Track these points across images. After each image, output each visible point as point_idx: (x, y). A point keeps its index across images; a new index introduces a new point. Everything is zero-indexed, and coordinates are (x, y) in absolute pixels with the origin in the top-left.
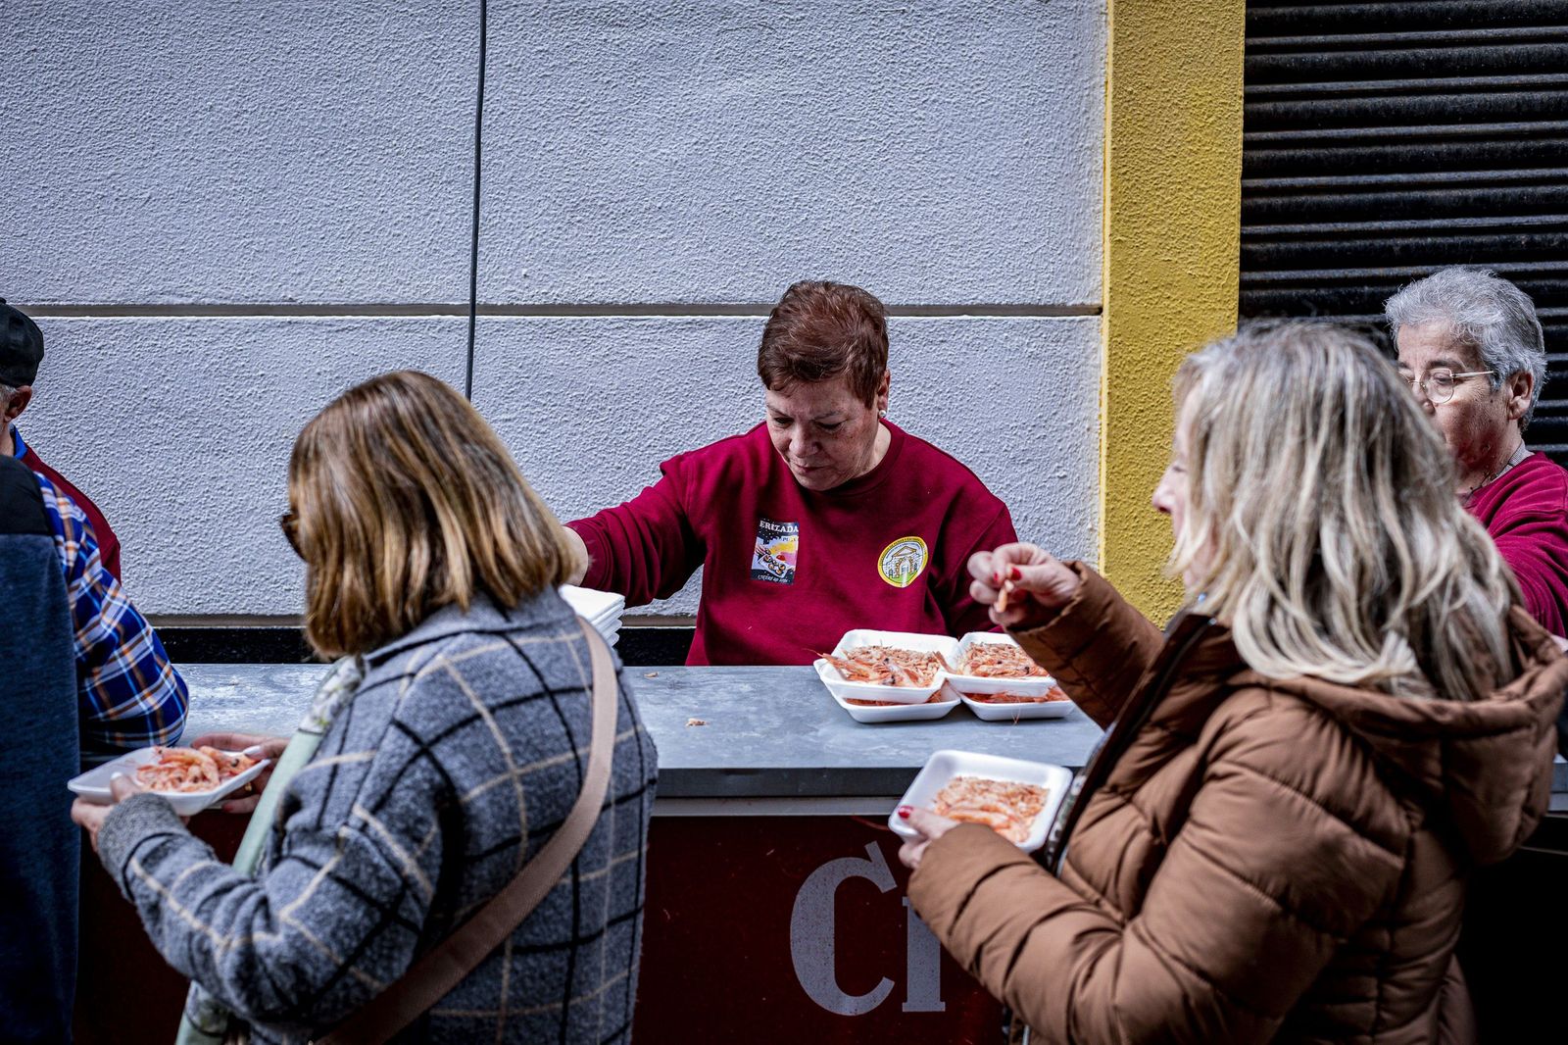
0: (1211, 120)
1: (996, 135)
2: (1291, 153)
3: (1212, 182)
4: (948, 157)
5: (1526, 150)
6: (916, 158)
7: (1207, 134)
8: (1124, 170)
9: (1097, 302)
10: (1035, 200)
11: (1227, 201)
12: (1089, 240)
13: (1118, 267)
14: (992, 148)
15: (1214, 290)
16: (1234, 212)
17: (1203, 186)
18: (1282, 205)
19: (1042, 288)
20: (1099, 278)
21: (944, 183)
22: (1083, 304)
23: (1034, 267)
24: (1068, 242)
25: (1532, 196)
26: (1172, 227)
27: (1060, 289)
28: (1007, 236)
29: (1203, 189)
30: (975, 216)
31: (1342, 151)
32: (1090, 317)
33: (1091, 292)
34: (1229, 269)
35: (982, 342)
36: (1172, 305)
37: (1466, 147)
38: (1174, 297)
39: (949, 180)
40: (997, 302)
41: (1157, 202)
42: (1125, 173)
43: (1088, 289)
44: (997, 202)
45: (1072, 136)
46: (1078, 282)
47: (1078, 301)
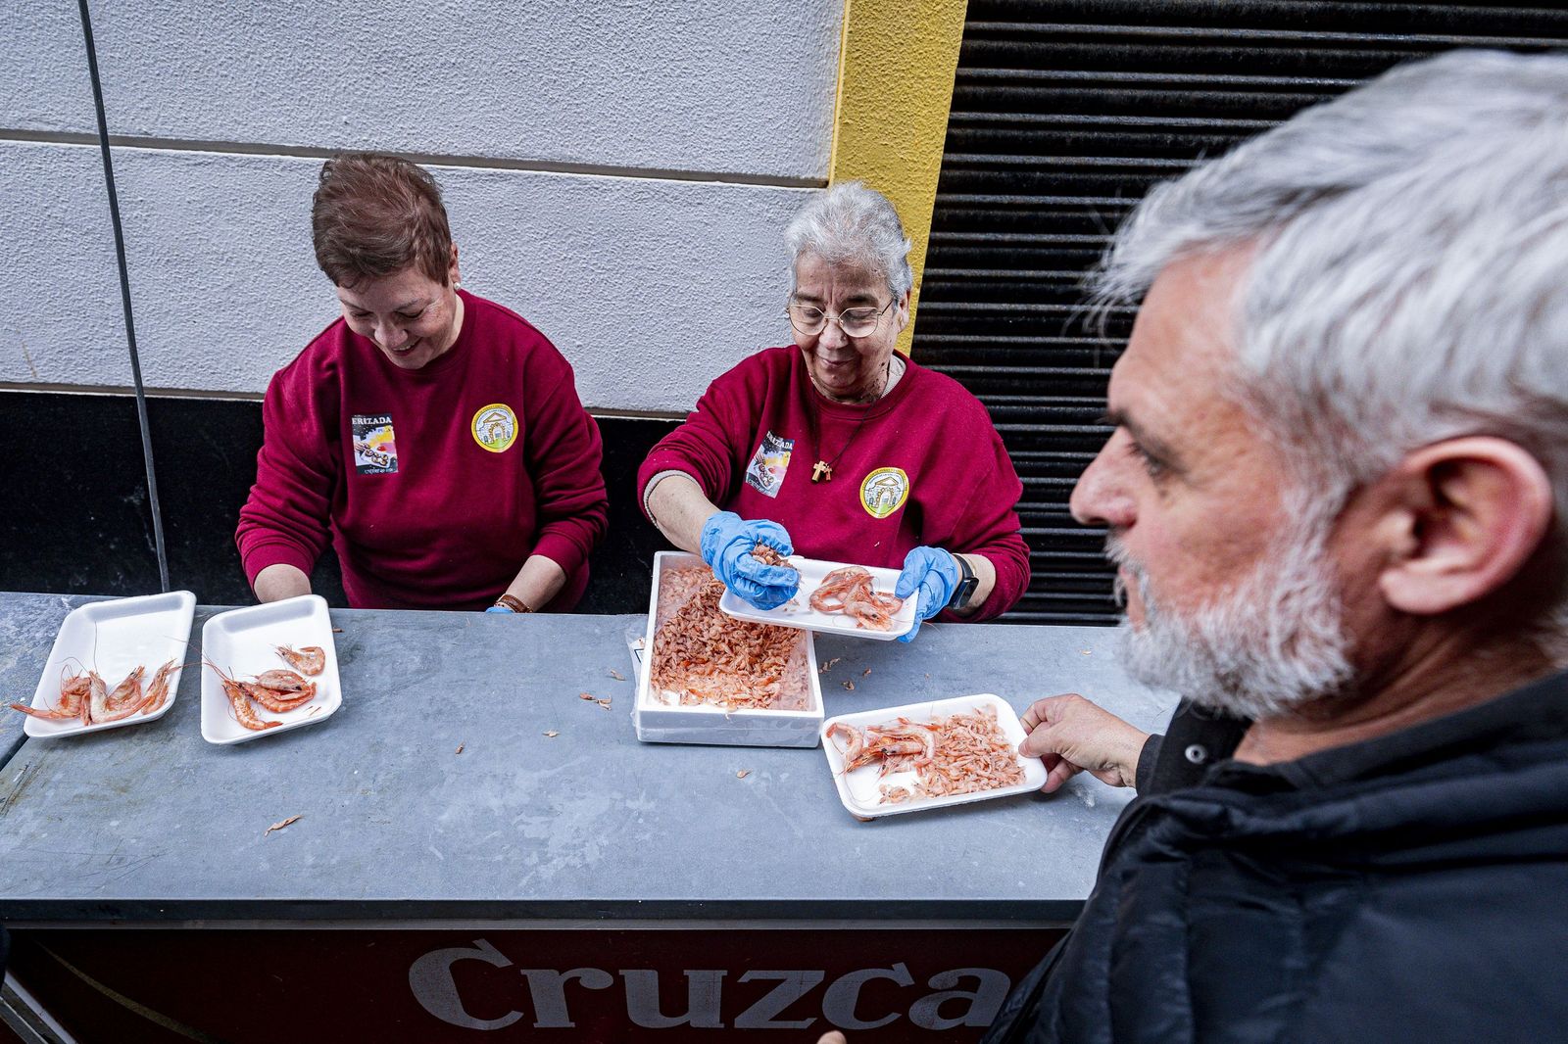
0: (939, 7)
1: (750, 8)
2: (1001, 44)
3: (932, 73)
4: (706, 29)
5: (1194, 55)
6: (678, 28)
7: (933, 23)
8: (857, 54)
9: (824, 177)
10: (780, 78)
11: (941, 91)
12: (823, 120)
13: (844, 146)
14: (745, 22)
15: (919, 174)
16: (945, 103)
17: (923, 75)
18: (985, 94)
19: (781, 162)
20: (828, 155)
21: (703, 55)
22: (813, 178)
23: (775, 142)
24: (804, 120)
25: (1186, 99)
26: (892, 114)
27: (796, 164)
28: (754, 111)
29: (922, 79)
30: (728, 90)
31: (1043, 46)
32: (818, 189)
33: (820, 168)
34: (933, 155)
35: (730, 206)
36: (885, 185)
37: (1146, 49)
38: (887, 178)
39: (707, 53)
40: (744, 172)
41: (882, 89)
42: (857, 58)
43: (819, 165)
44: (747, 78)
45: (815, 15)
46: (811, 158)
47: (809, 175)
